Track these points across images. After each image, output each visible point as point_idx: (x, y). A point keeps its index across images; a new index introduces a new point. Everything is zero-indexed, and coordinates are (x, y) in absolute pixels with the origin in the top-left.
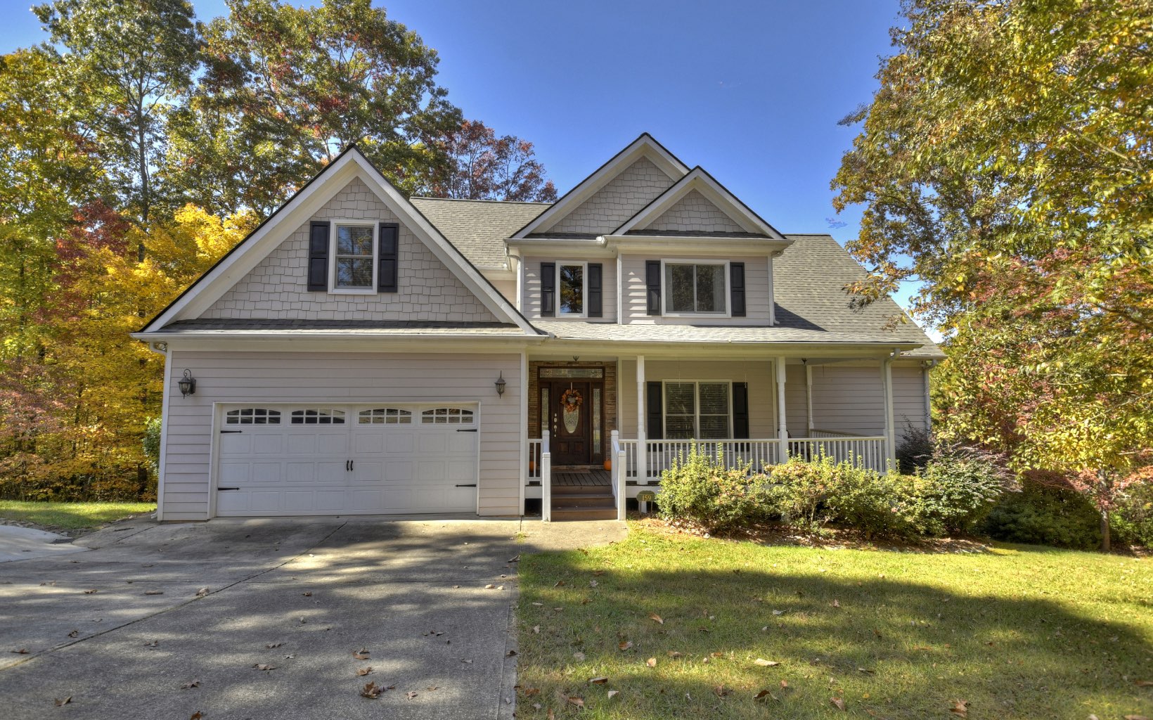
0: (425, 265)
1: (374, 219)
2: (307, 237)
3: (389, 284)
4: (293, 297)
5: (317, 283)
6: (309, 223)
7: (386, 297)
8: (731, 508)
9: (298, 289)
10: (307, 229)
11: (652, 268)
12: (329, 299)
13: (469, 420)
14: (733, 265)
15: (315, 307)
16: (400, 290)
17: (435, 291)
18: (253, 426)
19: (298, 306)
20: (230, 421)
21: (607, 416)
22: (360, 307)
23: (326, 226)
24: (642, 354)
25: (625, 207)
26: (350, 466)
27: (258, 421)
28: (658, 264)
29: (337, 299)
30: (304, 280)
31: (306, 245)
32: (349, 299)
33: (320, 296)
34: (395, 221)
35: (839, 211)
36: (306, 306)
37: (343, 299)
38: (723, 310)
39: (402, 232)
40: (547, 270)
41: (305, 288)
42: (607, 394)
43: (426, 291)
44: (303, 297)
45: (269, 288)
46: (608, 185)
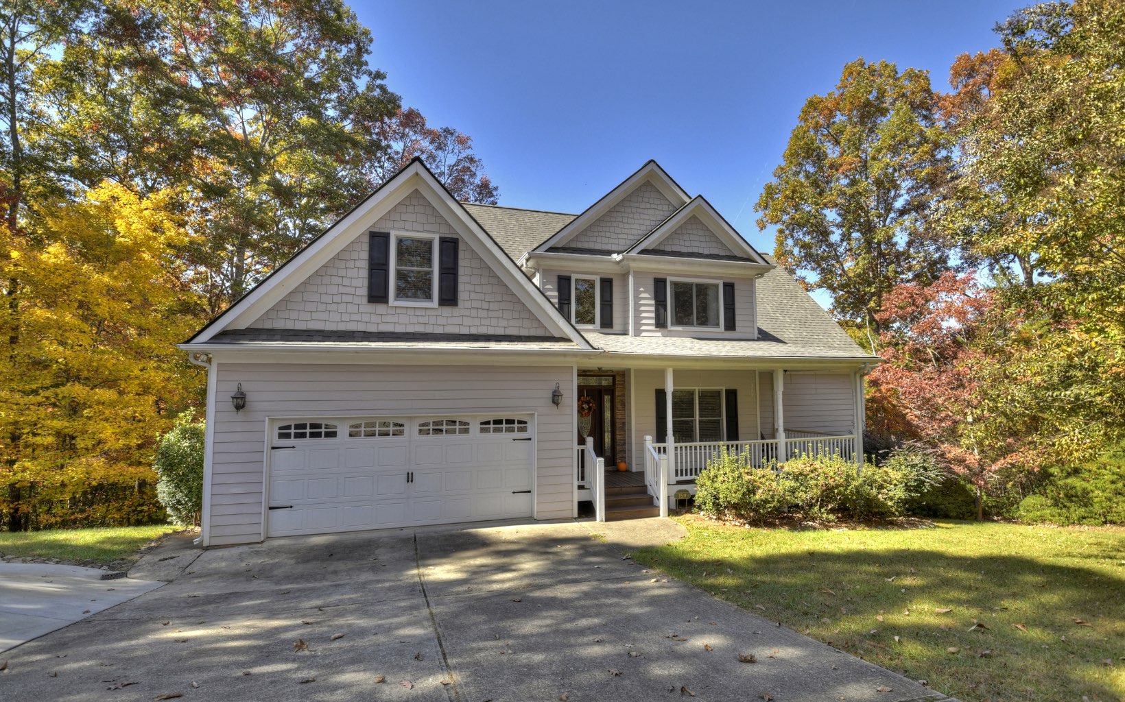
0: (484, 280)
1: (434, 232)
2: (366, 247)
3: (449, 298)
4: (352, 308)
5: (377, 294)
6: (367, 233)
7: (447, 311)
8: (769, 502)
9: (357, 300)
10: (366, 239)
11: (660, 284)
12: (390, 311)
13: (524, 430)
14: (726, 285)
15: (374, 319)
16: (460, 303)
17: (494, 306)
18: (308, 440)
19: (358, 317)
20: (281, 436)
21: (618, 421)
22: (421, 320)
23: (386, 237)
24: (670, 367)
25: (632, 226)
26: (410, 478)
27: (313, 435)
28: (664, 281)
29: (398, 311)
30: (364, 292)
31: (365, 255)
32: (410, 312)
33: (380, 308)
34: (455, 236)
35: (762, 229)
36: (366, 318)
37: (404, 311)
38: (718, 325)
39: (461, 247)
40: (563, 283)
41: (365, 300)
42: (618, 400)
43: (485, 305)
44: (362, 309)
45: (326, 299)
46: (618, 205)
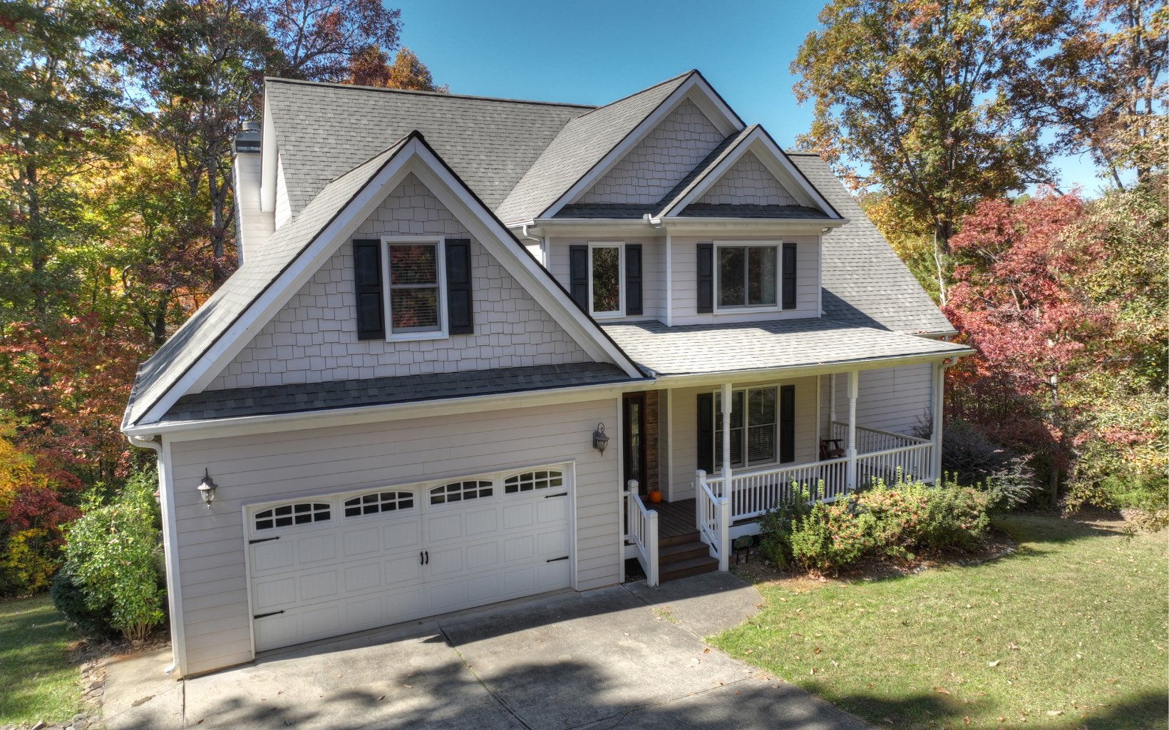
0: (505, 295)
1: (438, 233)
2: (349, 262)
3: (462, 323)
4: (340, 351)
5: (370, 328)
6: (350, 243)
7: (460, 340)
9: (344, 338)
10: (349, 251)
11: (704, 251)
12: (390, 349)
13: (557, 483)
14: (786, 246)
15: (369, 361)
16: (476, 329)
17: (518, 328)
18: (294, 527)
19: (346, 361)
20: (260, 526)
21: (649, 437)
22: (428, 357)
23: (376, 244)
26: (424, 558)
27: (300, 520)
28: (710, 247)
29: (398, 347)
30: (352, 326)
31: (349, 274)
32: (413, 347)
33: (375, 346)
34: (465, 236)
36: (357, 361)
37: (405, 347)
38: (774, 302)
39: (474, 250)
40: (577, 254)
41: (354, 337)
43: (508, 329)
44: (352, 349)
45: (303, 340)
46: (648, 136)
